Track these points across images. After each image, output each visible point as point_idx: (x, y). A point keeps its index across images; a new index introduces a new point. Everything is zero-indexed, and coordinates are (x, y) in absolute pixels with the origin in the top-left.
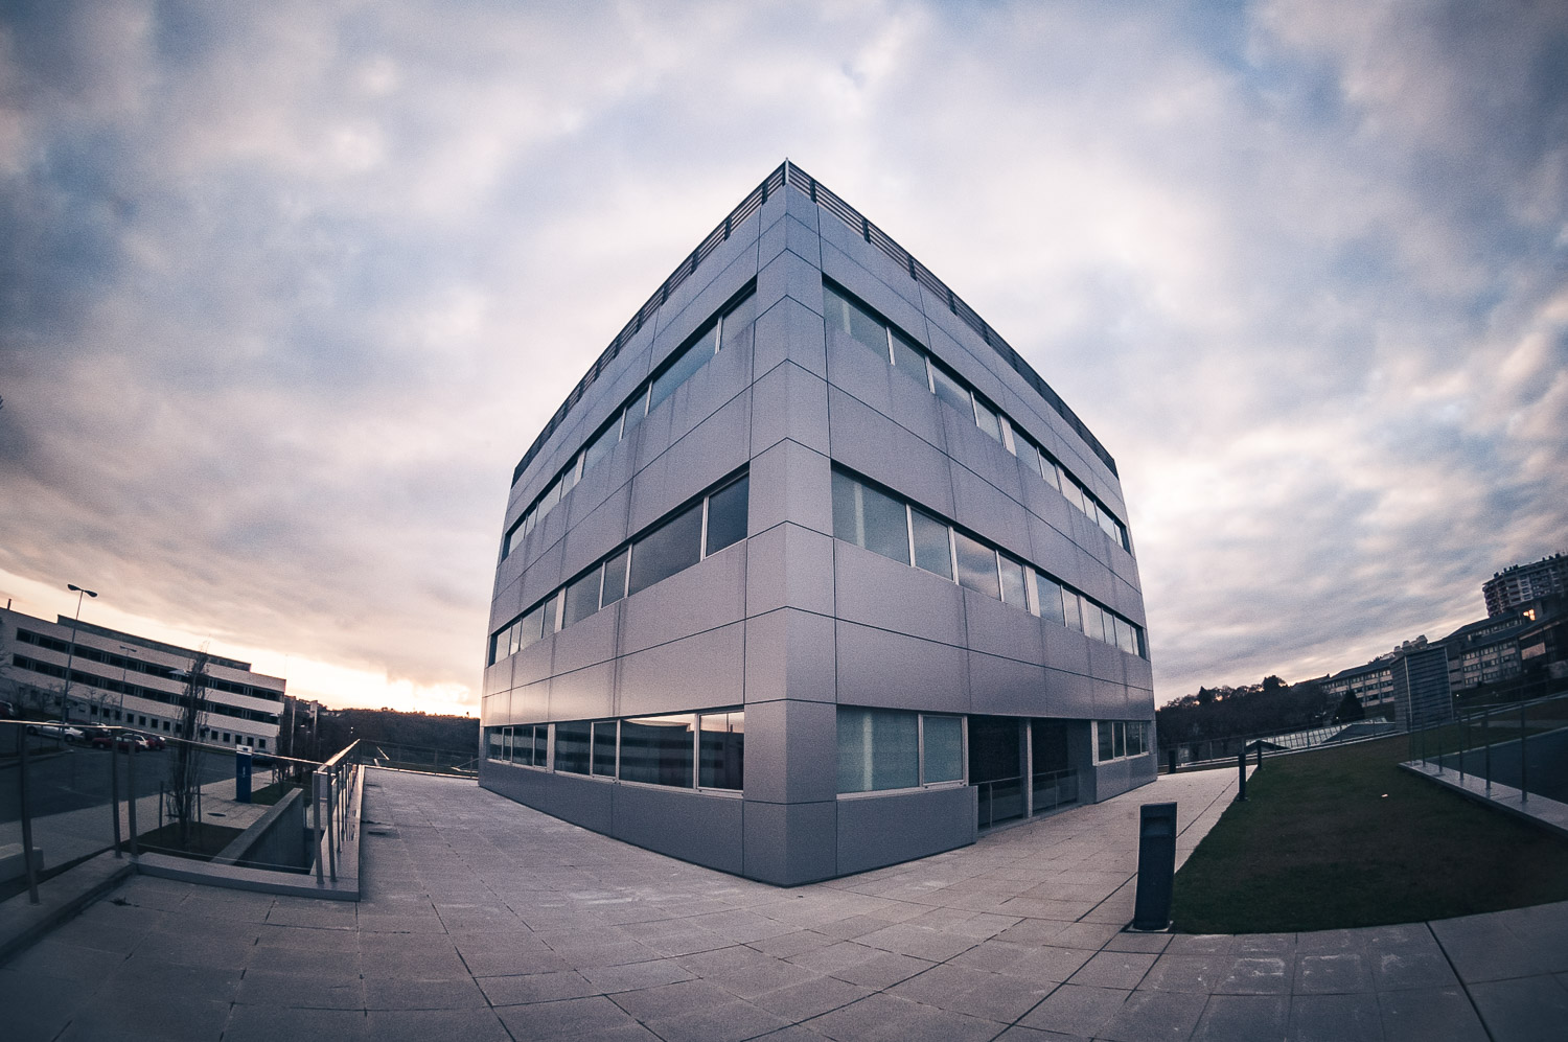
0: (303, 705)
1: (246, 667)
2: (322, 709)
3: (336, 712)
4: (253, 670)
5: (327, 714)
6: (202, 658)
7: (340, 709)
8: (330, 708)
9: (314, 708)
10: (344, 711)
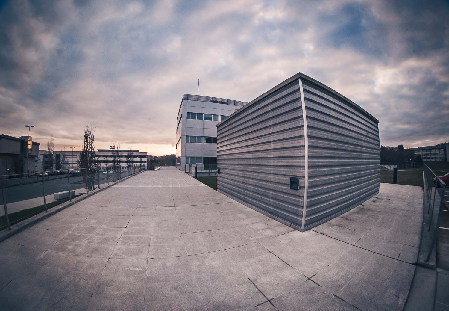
0: (151, 157)
1: (138, 151)
2: (156, 157)
3: (159, 157)
4: (140, 152)
5: (157, 158)
6: (131, 151)
7: (160, 156)
8: (158, 157)
9: (154, 157)
10: (161, 156)
